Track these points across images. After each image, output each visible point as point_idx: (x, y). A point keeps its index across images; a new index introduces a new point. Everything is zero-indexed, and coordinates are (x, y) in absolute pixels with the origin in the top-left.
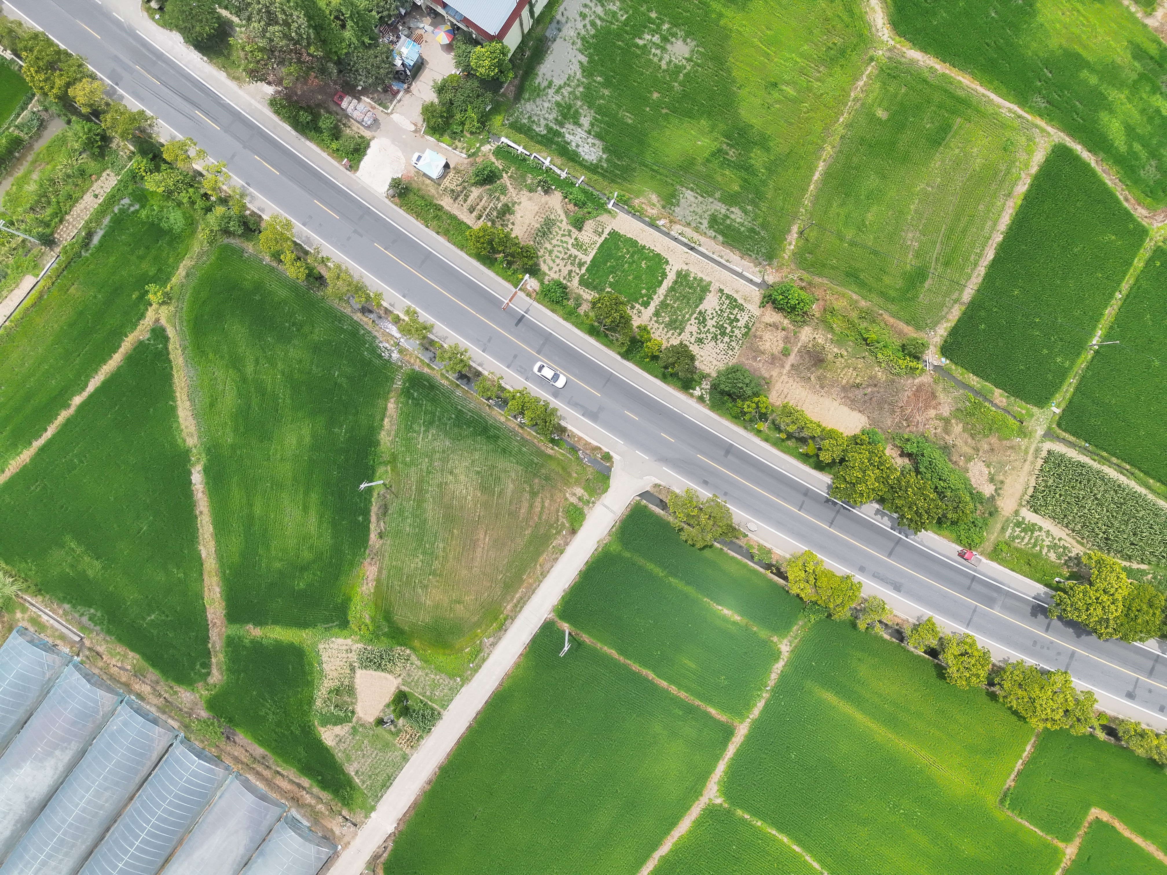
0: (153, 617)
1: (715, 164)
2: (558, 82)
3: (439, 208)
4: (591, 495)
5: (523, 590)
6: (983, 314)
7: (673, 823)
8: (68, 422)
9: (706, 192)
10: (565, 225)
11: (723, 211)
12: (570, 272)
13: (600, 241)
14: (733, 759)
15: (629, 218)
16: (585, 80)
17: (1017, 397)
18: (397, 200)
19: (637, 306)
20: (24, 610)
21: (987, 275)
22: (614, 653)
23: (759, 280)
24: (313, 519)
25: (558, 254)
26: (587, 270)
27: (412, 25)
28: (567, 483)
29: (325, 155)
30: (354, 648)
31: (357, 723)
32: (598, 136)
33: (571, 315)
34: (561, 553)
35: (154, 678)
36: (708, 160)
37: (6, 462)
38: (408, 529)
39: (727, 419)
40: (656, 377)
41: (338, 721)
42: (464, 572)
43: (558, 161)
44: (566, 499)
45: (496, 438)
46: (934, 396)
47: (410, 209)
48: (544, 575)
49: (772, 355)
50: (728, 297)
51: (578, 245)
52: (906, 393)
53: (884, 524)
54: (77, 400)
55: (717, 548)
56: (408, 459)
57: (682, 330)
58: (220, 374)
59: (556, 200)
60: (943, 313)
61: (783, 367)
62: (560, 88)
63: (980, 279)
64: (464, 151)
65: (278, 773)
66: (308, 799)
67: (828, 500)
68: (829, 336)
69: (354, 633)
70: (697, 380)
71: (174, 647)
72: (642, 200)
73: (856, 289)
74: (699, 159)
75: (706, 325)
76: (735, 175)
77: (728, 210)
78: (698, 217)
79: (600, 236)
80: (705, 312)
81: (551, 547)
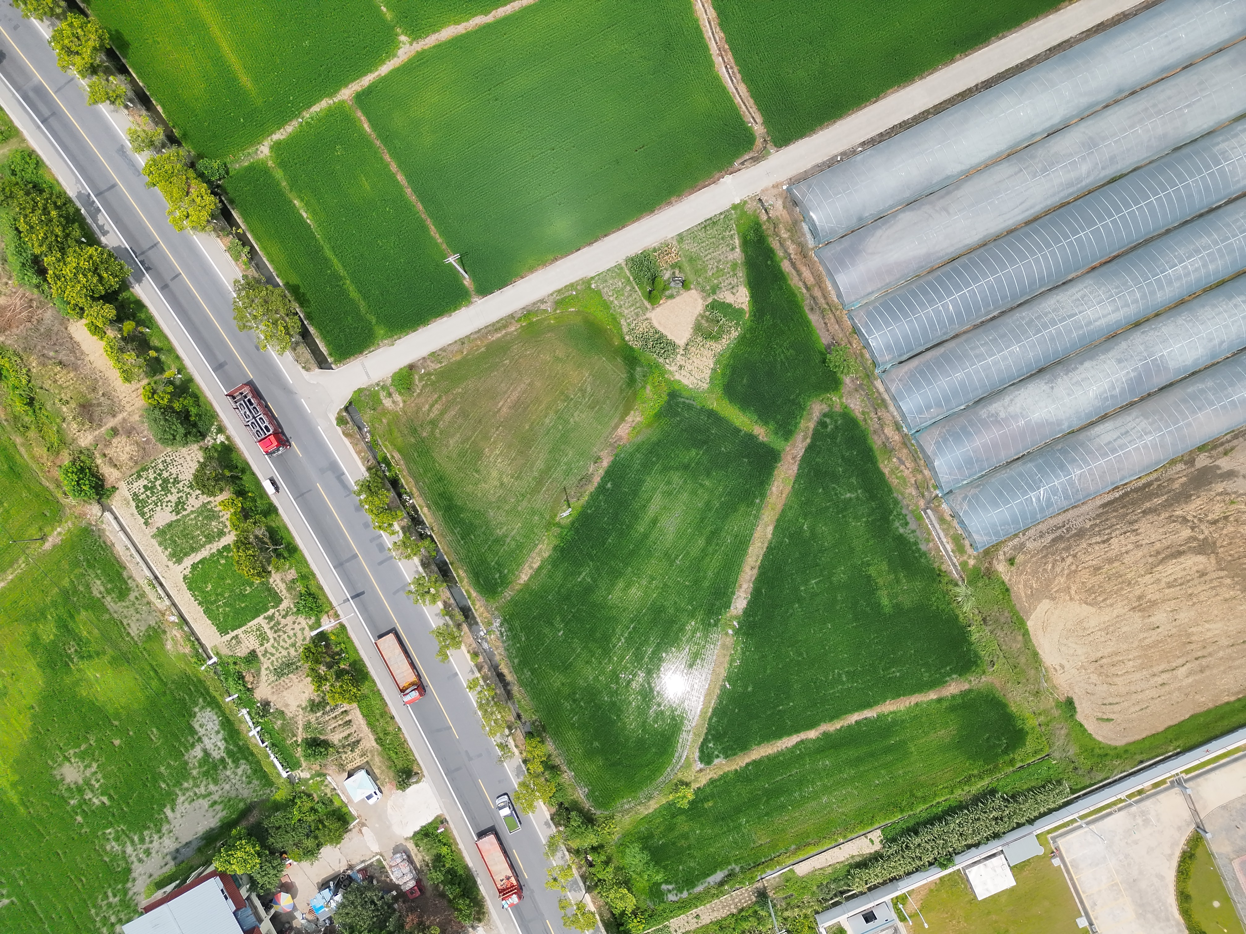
0: (848, 495)
1: (93, 647)
2: (205, 803)
3: (379, 740)
4: (377, 394)
5: (492, 338)
7: (458, 40)
8: (832, 718)
9: (116, 624)
10: (266, 664)
11: (109, 599)
12: (284, 617)
13: (239, 631)
14: (371, 71)
15: (203, 639)
16: (177, 791)
18: (415, 769)
20: (964, 564)
22: (433, 231)
23: (107, 514)
24: (653, 509)
25: (287, 639)
26: (267, 610)
27: (314, 926)
28: (396, 416)
29: (461, 846)
30: (675, 368)
31: (708, 296)
32: (193, 732)
33: (306, 576)
34: (434, 353)
35: (876, 438)
36: (98, 654)
37: (909, 710)
38: (570, 452)
39: (205, 397)
40: (253, 474)
41: (725, 307)
42: (538, 384)
43: (243, 727)
44: (404, 402)
45: (442, 495)
47: (406, 753)
48: (462, 341)
49: (128, 436)
50: (143, 514)
51: (263, 638)
52: (18, 332)
53: (104, 218)
54: (812, 734)
55: (282, 279)
56: (536, 518)
57: (204, 505)
59: (262, 692)
61: (124, 419)
62: (204, 797)
64: (326, 783)
65: (807, 288)
66: (792, 248)
67: (147, 269)
68: (65, 425)
69: (668, 382)
70: (216, 450)
71: (843, 457)
72: (182, 650)
73: (18, 457)
74: (106, 659)
75: (178, 498)
76: (78, 627)
77: (104, 597)
78: (137, 606)
79: (237, 636)
80: (173, 511)
81: (443, 364)
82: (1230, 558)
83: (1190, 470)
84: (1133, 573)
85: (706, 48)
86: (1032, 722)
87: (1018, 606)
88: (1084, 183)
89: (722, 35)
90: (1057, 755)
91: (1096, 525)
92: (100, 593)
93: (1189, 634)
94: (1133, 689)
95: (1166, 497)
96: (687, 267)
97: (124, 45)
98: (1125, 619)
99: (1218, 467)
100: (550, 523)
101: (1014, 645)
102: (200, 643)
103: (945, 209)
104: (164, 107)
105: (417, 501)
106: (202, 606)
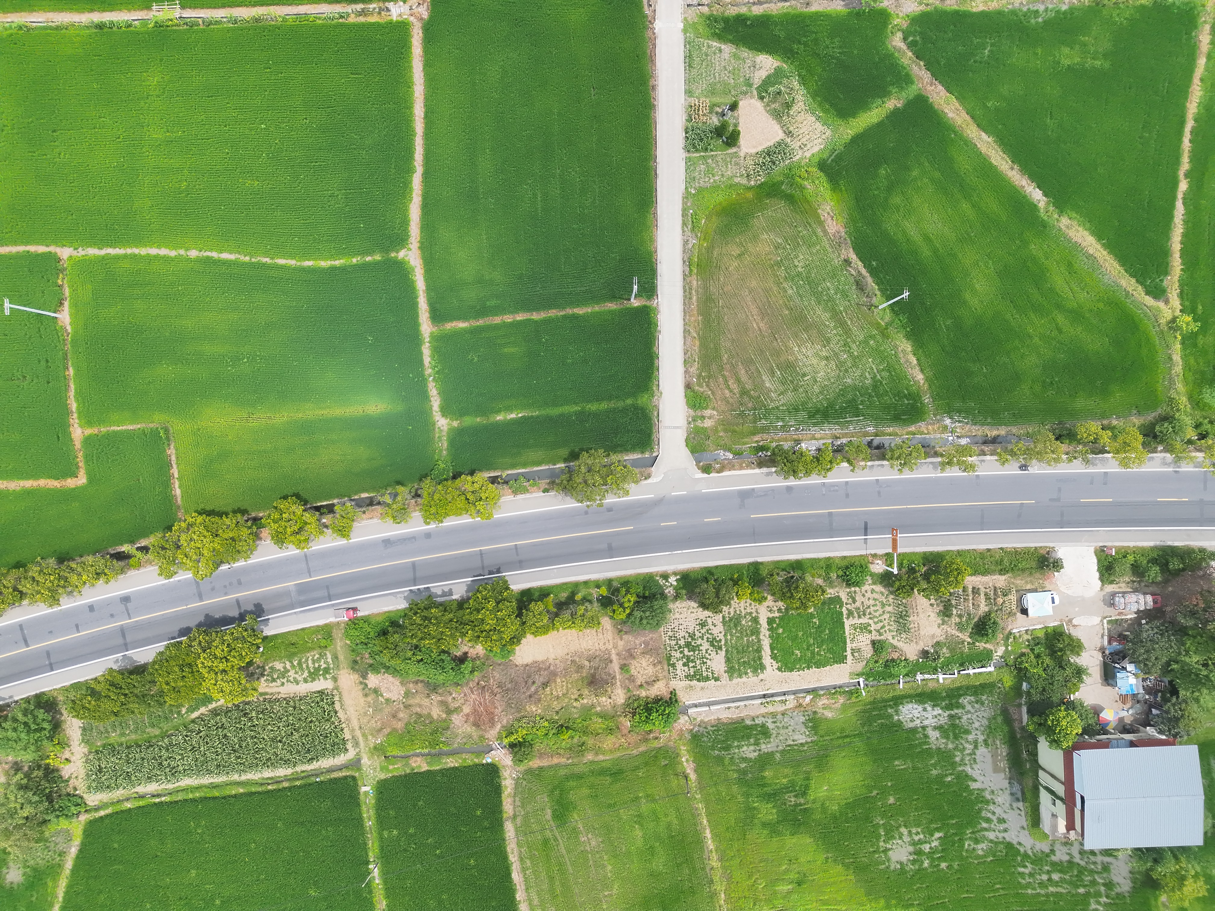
0: (986, 51)
1: (799, 779)
3: (1002, 572)
4: (696, 427)
5: (694, 306)
6: (486, 824)
7: (426, 207)
8: (1178, 161)
9: (788, 752)
10: (888, 637)
11: (763, 746)
12: (854, 601)
13: (849, 646)
14: (416, 297)
15: (838, 682)
16: (960, 769)
17: (406, 776)
18: (1044, 552)
19: (777, 614)
21: (505, 858)
22: (580, 311)
23: (690, 711)
24: (914, 233)
25: (875, 608)
26: (841, 613)
27: (1138, 705)
28: (721, 422)
29: (1131, 544)
30: (800, 153)
31: (751, 92)
32: (914, 730)
33: (828, 564)
34: (685, 360)
36: (808, 779)
37: (1204, 89)
38: (828, 284)
39: (630, 576)
40: (717, 567)
41: (768, 82)
42: (754, 284)
43: (931, 685)
44: (713, 409)
45: (811, 416)
46: (476, 725)
47: (1026, 553)
48: (686, 332)
49: (634, 658)
50: (707, 679)
51: (865, 628)
52: (500, 710)
53: (437, 587)
54: (1183, 186)
55: (558, 462)
57: (724, 622)
58: (1082, 296)
59: (911, 651)
60: (517, 799)
61: (618, 654)
62: (976, 747)
63: (509, 850)
64: (1018, 635)
67: (498, 571)
68: (598, 709)
69: (809, 165)
70: (680, 588)
71: (951, 40)
72: (838, 705)
73: (604, 764)
74: (815, 774)
75: (708, 641)
76: (776, 784)
77: (760, 750)
78: (781, 726)
79: (852, 650)
80: (716, 651)
81: (697, 360)
100: (882, 332)
102: (840, 686)
104: (364, 492)
106: (812, 667)
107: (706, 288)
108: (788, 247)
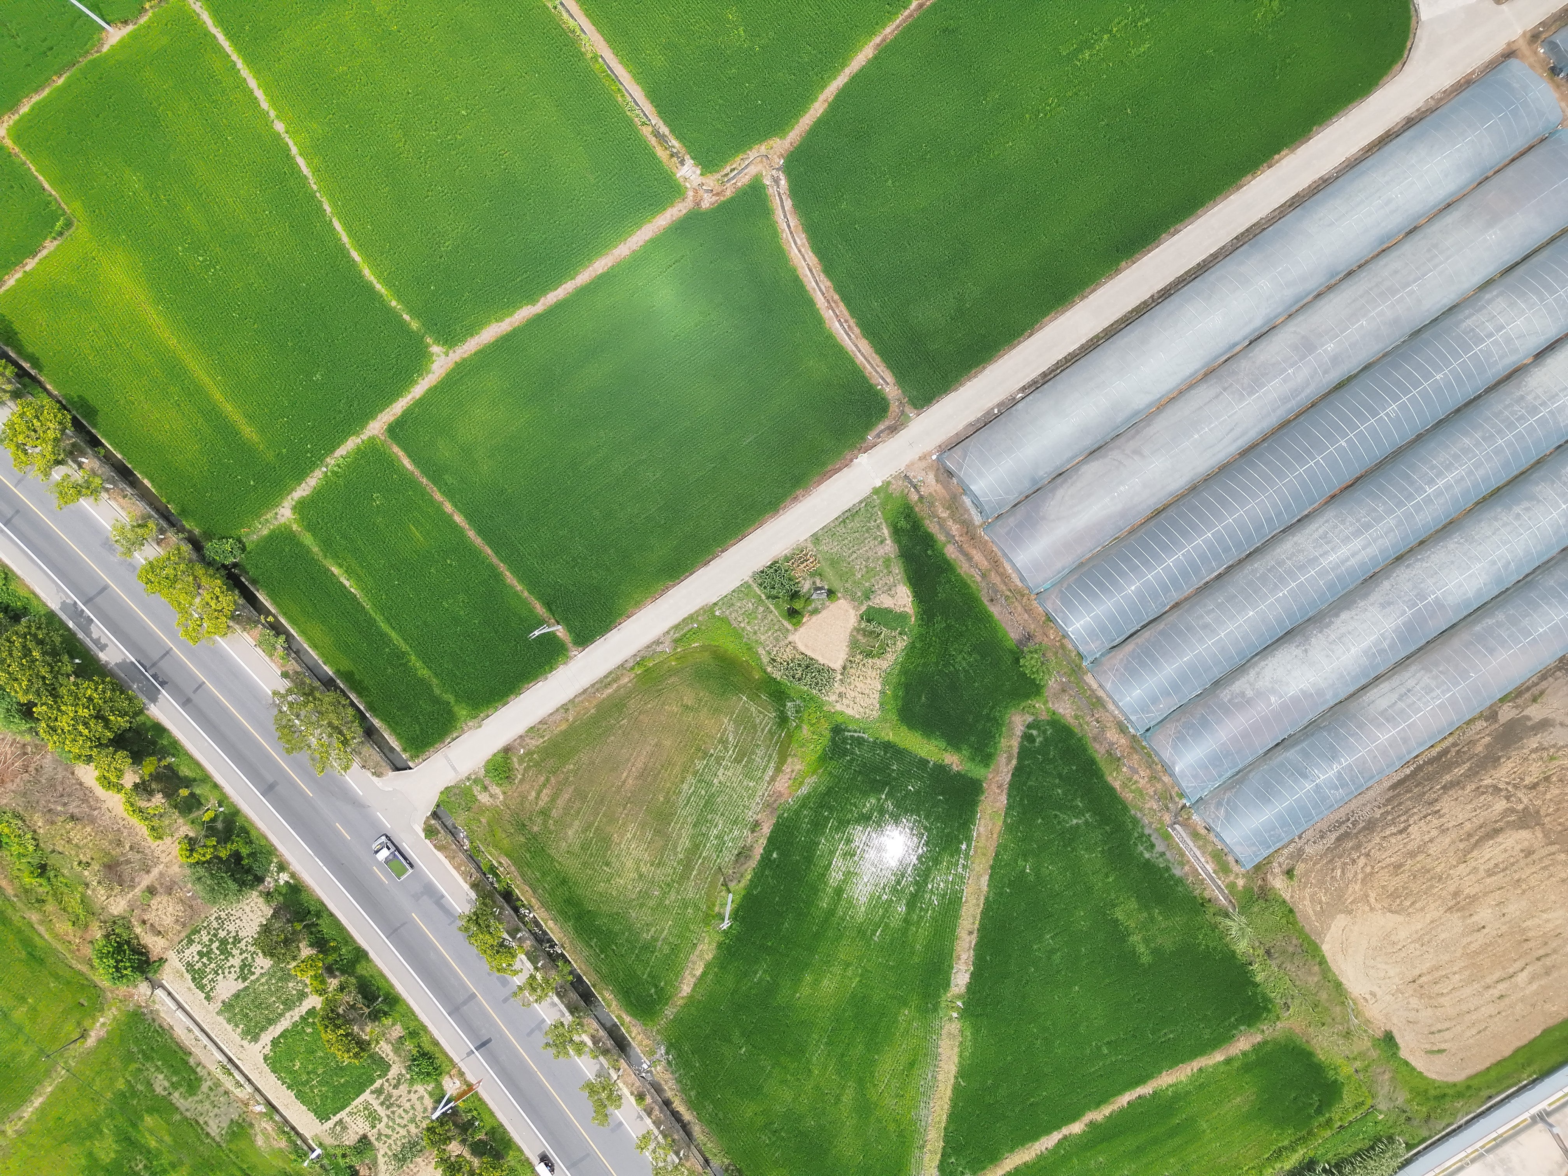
0: (1075, 821)
1: (166, 1159)
4: (470, 789)
5: (602, 696)
7: (505, 342)
8: (1099, 1104)
9: (190, 1125)
10: (382, 1150)
11: (176, 1094)
12: (396, 1087)
13: (342, 1114)
14: (402, 395)
15: (300, 1128)
20: (1232, 886)
22: (510, 578)
23: (159, 992)
24: (835, 876)
25: (403, 1114)
26: (372, 1082)
28: (497, 813)
30: (834, 698)
31: (862, 603)
33: (416, 1031)
34: (531, 728)
35: (1097, 746)
36: (174, 1167)
37: (1192, 1079)
38: (720, 821)
39: (257, 829)
40: (331, 915)
41: (884, 614)
42: (668, 743)
44: (504, 793)
45: (569, 901)
48: (565, 708)
49: (170, 894)
50: (201, 988)
51: (373, 1118)
52: (13, 788)
53: (99, 629)
54: (1076, 1128)
55: (331, 666)
56: (690, 911)
58: (889, 1102)
61: (161, 873)
65: (984, 576)
66: (955, 528)
67: (162, 683)
68: (89, 892)
69: (829, 716)
70: (280, 893)
71: (1060, 776)
72: (276, 1145)
73: (37, 939)
75: (242, 961)
76: (143, 1136)
77: (170, 1094)
78: (212, 1098)
79: (341, 1120)
80: (238, 977)
81: (546, 738)
82: (1560, 828)
83: (1493, 727)
84: (1443, 865)
85: (810, 303)
86: (1346, 1070)
87: (1307, 928)
88: (1303, 395)
89: (829, 284)
90: (1383, 1106)
91: (1387, 813)
92: (165, 1089)
93: (1524, 930)
94: (1464, 1007)
95: (1468, 764)
96: (829, 573)
97: (91, 412)
98: (1442, 924)
99: (1528, 718)
100: (707, 915)
101: (1310, 979)
102: (297, 1133)
103: (1137, 452)
104: (152, 480)
105: (539, 914)
106: (293, 1090)
107: (629, 695)
108: (731, 752)
